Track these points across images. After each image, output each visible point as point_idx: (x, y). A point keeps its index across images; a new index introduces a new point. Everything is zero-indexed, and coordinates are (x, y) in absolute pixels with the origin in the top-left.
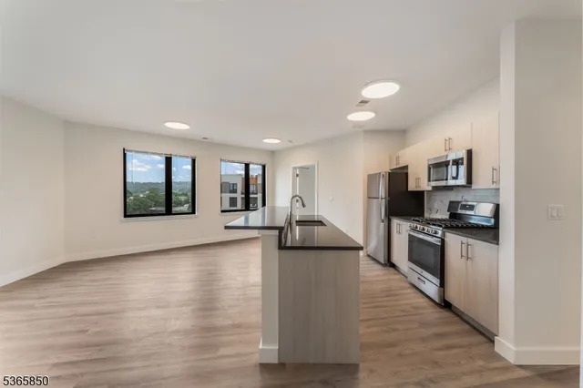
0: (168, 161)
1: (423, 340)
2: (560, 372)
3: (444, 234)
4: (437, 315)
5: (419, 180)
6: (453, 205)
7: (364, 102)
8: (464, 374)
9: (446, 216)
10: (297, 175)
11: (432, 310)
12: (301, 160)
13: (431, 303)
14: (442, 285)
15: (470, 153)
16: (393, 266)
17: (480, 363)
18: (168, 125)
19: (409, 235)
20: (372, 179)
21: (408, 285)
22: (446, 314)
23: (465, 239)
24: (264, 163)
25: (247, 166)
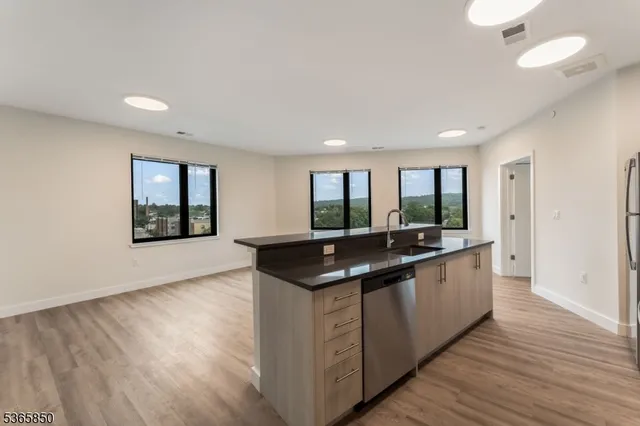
0: (346, 176)
10: (511, 177)
18: (328, 143)
24: (464, 164)
25: (438, 172)
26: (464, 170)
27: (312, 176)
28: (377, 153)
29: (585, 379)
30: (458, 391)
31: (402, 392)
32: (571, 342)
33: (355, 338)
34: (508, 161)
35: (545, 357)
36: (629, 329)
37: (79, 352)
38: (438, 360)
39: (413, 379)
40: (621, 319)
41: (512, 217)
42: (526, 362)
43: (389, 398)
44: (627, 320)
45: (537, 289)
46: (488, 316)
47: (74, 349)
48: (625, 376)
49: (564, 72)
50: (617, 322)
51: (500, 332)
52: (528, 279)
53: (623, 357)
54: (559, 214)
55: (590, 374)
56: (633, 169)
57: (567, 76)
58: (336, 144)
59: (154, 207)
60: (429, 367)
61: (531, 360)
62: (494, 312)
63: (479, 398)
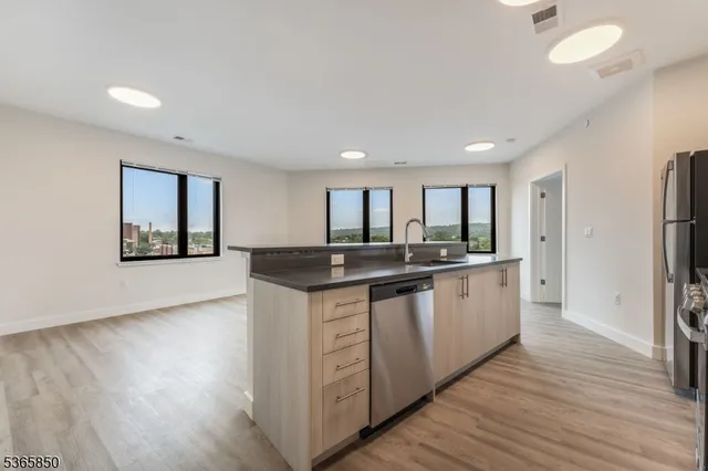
0: (366, 194)
10: (542, 195)
18: (345, 155)
24: (492, 182)
25: (465, 190)
26: (493, 188)
27: (328, 194)
28: (400, 169)
29: (617, 403)
30: (479, 416)
31: (416, 418)
32: (604, 366)
33: (361, 352)
34: (539, 177)
35: (574, 380)
36: (664, 352)
37: (44, 378)
38: (459, 385)
39: (429, 405)
40: (655, 342)
41: (543, 239)
42: (555, 386)
43: (401, 424)
44: (663, 342)
45: (568, 314)
46: (514, 341)
47: (38, 375)
48: (660, 399)
49: (599, 71)
50: (652, 344)
51: (526, 356)
52: (558, 305)
53: (659, 381)
54: (592, 230)
55: (623, 397)
56: (671, 172)
57: (602, 77)
58: (353, 156)
59: (158, 234)
60: (447, 391)
61: (560, 383)
62: (522, 337)
63: (502, 423)
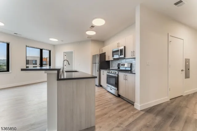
1: (115, 109)
2: (149, 110)
3: (118, 73)
4: (117, 100)
5: (109, 57)
6: (119, 65)
7: (93, 27)
8: (129, 118)
9: (117, 68)
10: (65, 55)
11: (115, 99)
12: (67, 49)
13: (115, 96)
14: (118, 90)
15: (125, 47)
16: (101, 86)
17: (132, 112)
19: (107, 75)
20: (94, 57)
21: (107, 92)
22: (119, 99)
23: (125, 74)
25: (41, 50)
26: (50, 51)
41: (65, 65)
